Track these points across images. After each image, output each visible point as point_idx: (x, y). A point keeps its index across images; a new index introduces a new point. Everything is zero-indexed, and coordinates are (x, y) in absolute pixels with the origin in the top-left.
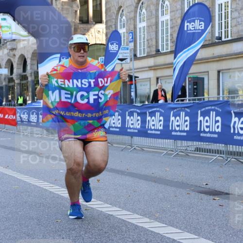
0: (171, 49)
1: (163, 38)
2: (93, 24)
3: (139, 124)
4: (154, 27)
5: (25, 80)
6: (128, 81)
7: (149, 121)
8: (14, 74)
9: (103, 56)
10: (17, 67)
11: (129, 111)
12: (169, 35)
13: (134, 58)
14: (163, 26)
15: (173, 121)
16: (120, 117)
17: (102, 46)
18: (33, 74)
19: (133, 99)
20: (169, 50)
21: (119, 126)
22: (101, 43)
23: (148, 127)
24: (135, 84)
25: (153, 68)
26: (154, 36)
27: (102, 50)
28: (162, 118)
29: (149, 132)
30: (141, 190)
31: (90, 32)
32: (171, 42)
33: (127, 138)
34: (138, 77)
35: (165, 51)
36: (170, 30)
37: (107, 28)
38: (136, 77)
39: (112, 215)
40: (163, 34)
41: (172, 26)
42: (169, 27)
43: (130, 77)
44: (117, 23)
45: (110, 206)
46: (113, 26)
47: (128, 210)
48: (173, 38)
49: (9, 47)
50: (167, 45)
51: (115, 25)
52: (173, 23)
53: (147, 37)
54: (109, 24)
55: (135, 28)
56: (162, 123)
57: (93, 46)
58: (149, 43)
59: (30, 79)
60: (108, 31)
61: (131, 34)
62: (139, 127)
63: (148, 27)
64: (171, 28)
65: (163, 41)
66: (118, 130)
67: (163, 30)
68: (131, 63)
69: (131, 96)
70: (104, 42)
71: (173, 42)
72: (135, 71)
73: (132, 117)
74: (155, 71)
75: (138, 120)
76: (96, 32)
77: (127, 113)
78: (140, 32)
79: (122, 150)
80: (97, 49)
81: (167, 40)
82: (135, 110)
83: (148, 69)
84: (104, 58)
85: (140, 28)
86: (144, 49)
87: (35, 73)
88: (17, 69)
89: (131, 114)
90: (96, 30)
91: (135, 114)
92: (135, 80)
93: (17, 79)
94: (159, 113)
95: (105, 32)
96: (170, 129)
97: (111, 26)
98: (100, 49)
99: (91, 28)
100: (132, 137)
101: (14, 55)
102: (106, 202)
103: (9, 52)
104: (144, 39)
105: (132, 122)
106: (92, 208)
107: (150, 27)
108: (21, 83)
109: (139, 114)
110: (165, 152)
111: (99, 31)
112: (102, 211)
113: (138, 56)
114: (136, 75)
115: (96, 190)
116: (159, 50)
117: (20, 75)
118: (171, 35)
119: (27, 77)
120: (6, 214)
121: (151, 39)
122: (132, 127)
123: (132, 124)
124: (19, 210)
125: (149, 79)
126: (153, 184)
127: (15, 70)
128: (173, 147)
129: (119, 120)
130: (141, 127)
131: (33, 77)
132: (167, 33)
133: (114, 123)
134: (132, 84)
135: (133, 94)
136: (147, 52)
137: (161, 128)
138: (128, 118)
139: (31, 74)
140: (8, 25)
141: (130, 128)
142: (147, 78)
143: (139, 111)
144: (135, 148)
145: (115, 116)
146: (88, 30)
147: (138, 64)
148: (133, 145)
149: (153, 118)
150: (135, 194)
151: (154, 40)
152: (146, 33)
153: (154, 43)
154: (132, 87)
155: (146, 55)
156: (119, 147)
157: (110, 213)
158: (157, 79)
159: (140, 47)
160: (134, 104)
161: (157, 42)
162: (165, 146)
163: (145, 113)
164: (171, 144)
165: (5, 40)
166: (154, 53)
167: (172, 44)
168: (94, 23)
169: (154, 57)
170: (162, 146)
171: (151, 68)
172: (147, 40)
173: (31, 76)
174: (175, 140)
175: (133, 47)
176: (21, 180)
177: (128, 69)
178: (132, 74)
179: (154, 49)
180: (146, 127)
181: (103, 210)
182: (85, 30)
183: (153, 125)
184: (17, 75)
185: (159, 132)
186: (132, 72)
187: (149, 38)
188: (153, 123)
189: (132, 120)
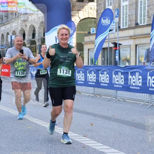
0: (147, 22)
1: (141, 14)
2: (86, 2)
3: (122, 81)
4: (134, 6)
5: (34, 44)
6: (114, 47)
7: (130, 79)
8: (25, 40)
9: (94, 27)
10: (28, 34)
11: (115, 71)
12: (146, 11)
13: (119, 29)
14: (141, 5)
15: (149, 79)
16: (108, 75)
17: (93, 20)
18: (40, 40)
19: (117, 61)
20: (146, 24)
21: (108, 82)
22: (92, 17)
23: (130, 83)
24: (119, 50)
25: (133, 37)
26: (134, 12)
27: (93, 23)
28: (140, 77)
29: (131, 87)
30: (125, 133)
31: (84, 8)
32: (147, 18)
33: (112, 92)
34: (121, 44)
35: (142, 24)
36: (147, 8)
37: (97, 5)
38: (120, 44)
39: (103, 152)
40: (141, 11)
41: (149, 5)
42: (146, 5)
43: (115, 44)
44: (106, 1)
45: (102, 145)
46: (103, 4)
47: (116, 149)
48: (149, 14)
49: (22, 19)
50: (144, 19)
51: (104, 3)
52: (149, 3)
53: (129, 13)
54: (99, 2)
55: (119, 6)
56: (141, 81)
57: (87, 19)
58: (130, 18)
59: (37, 44)
60: (98, 8)
61: (116, 11)
62: (123, 83)
63: (130, 5)
64: (148, 6)
65: (141, 17)
66: (107, 85)
67: (141, 8)
68: (116, 33)
69: (115, 58)
70: (95, 17)
71: (149, 18)
72: (119, 39)
73: (117, 76)
74: (134, 40)
75: (122, 78)
76: (89, 9)
77: (113, 72)
78: (123, 10)
79: (109, 101)
80: (89, 22)
81: (144, 16)
82: (120, 70)
83: (128, 38)
84: (95, 29)
85: (124, 6)
86: (126, 23)
87: (41, 40)
88: (28, 35)
89: (116, 73)
90: (89, 7)
91: (120, 74)
92: (119, 47)
93: (28, 44)
94: (138, 73)
95: (96, 8)
96: (148, 85)
97: (101, 4)
98: (92, 22)
99: (85, 5)
100: (116, 91)
101: (26, 25)
102: (98, 141)
103: (22, 23)
104: (126, 14)
105: (117, 80)
106: (88, 146)
107: (132, 6)
108: (30, 47)
109: (122, 73)
110: (143, 103)
111: (91, 8)
112: (95, 149)
113: (121, 27)
114: (120, 42)
115: (90, 132)
116: (138, 23)
117: (30, 40)
118: (148, 12)
119: (36, 42)
120: (23, 148)
121: (132, 15)
122: (117, 83)
123: (117, 81)
124: (33, 146)
125: (130, 46)
126: (134, 128)
127: (26, 37)
128: (149, 100)
129: (107, 77)
130: (124, 83)
131: (40, 42)
132: (144, 10)
133: (103, 80)
134: (117, 50)
135: (117, 57)
136: (128, 25)
137: (140, 85)
138: (114, 76)
139: (39, 40)
140: (23, 2)
141: (116, 84)
142: (128, 45)
143: (122, 71)
144: (118, 100)
145: (104, 74)
146: (83, 7)
147: (122, 34)
148: (117, 97)
149: (134, 77)
150: (120, 136)
151: (134, 16)
152: (128, 10)
153: (134, 18)
154: (117, 52)
155: (127, 27)
156: (106, 98)
157: (102, 150)
158: (136, 46)
159: (123, 20)
160: (118, 66)
161: (136, 17)
162: (142, 99)
163: (128, 73)
164: (147, 97)
165: (19, 13)
166: (134, 26)
167: (148, 19)
168: (88, 1)
169: (134, 29)
170: (140, 99)
171: (131, 37)
172: (129, 16)
173: (39, 41)
174: (150, 94)
175: (118, 21)
176: (33, 123)
177: (114, 38)
178: (116, 42)
179: (134, 23)
180: (128, 84)
181: (97, 148)
182: (81, 7)
183: (134, 82)
184: (28, 41)
185: (139, 88)
186: (117, 40)
187: (130, 14)
188: (134, 81)
189: (117, 78)
